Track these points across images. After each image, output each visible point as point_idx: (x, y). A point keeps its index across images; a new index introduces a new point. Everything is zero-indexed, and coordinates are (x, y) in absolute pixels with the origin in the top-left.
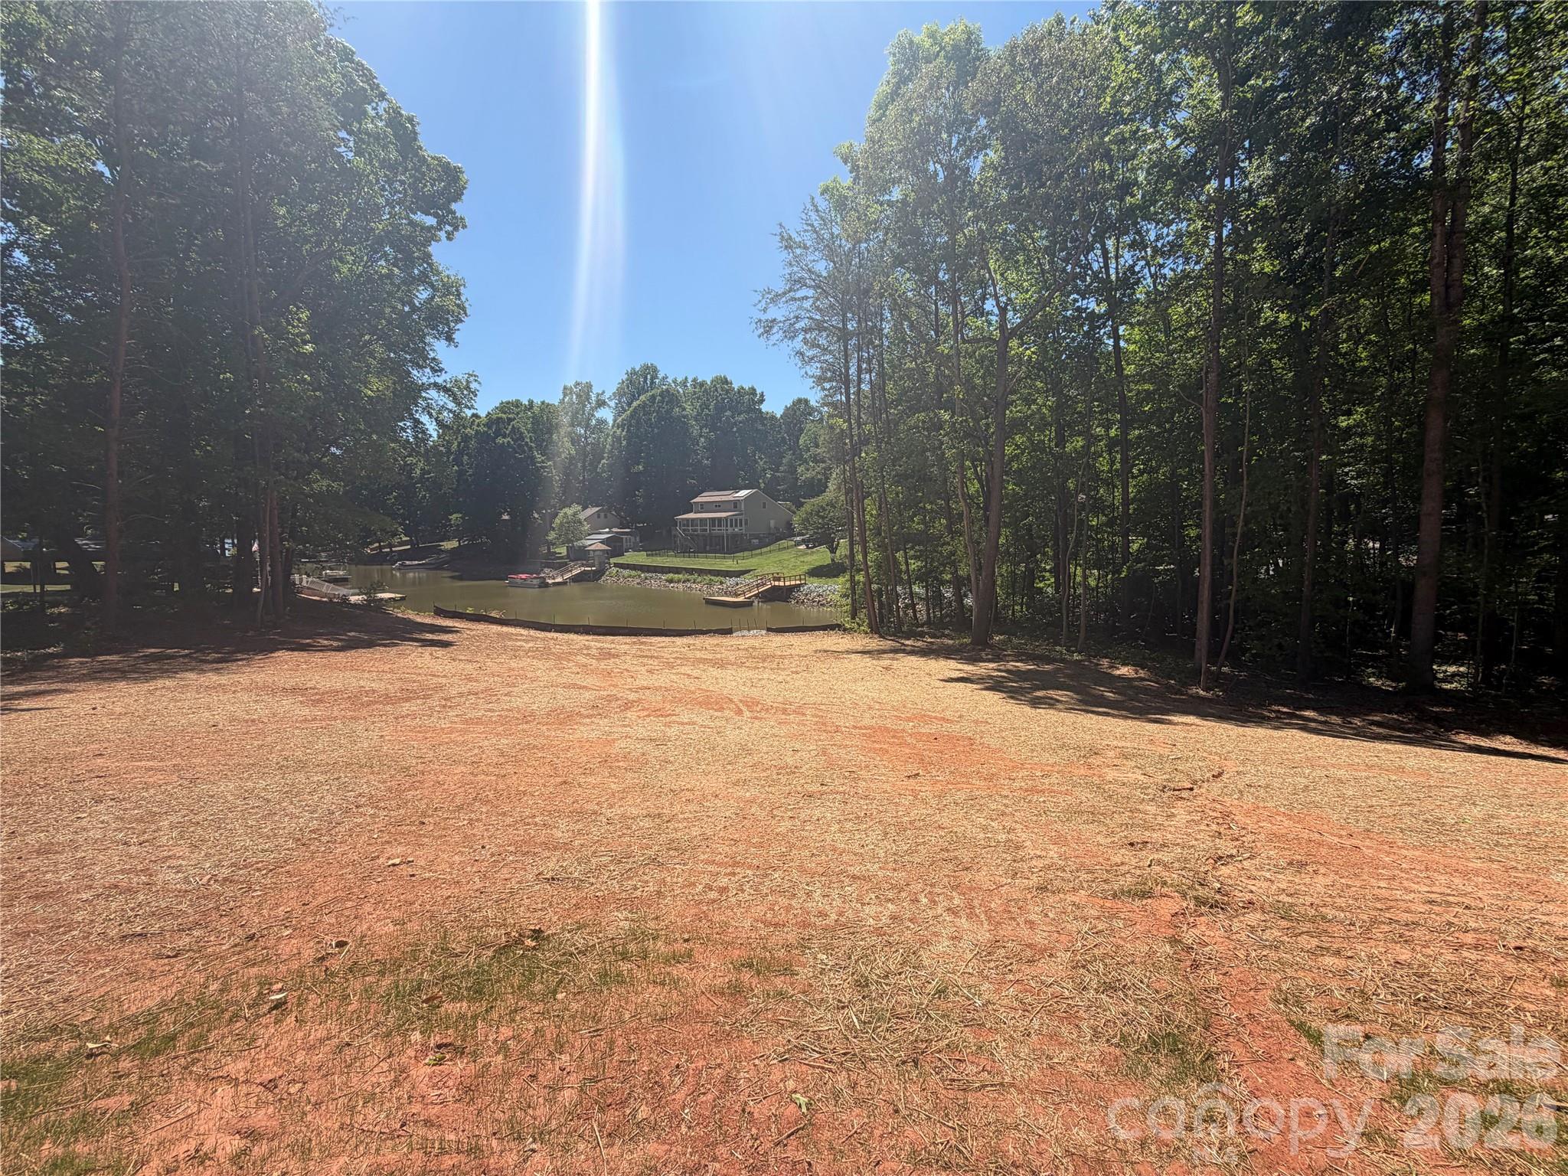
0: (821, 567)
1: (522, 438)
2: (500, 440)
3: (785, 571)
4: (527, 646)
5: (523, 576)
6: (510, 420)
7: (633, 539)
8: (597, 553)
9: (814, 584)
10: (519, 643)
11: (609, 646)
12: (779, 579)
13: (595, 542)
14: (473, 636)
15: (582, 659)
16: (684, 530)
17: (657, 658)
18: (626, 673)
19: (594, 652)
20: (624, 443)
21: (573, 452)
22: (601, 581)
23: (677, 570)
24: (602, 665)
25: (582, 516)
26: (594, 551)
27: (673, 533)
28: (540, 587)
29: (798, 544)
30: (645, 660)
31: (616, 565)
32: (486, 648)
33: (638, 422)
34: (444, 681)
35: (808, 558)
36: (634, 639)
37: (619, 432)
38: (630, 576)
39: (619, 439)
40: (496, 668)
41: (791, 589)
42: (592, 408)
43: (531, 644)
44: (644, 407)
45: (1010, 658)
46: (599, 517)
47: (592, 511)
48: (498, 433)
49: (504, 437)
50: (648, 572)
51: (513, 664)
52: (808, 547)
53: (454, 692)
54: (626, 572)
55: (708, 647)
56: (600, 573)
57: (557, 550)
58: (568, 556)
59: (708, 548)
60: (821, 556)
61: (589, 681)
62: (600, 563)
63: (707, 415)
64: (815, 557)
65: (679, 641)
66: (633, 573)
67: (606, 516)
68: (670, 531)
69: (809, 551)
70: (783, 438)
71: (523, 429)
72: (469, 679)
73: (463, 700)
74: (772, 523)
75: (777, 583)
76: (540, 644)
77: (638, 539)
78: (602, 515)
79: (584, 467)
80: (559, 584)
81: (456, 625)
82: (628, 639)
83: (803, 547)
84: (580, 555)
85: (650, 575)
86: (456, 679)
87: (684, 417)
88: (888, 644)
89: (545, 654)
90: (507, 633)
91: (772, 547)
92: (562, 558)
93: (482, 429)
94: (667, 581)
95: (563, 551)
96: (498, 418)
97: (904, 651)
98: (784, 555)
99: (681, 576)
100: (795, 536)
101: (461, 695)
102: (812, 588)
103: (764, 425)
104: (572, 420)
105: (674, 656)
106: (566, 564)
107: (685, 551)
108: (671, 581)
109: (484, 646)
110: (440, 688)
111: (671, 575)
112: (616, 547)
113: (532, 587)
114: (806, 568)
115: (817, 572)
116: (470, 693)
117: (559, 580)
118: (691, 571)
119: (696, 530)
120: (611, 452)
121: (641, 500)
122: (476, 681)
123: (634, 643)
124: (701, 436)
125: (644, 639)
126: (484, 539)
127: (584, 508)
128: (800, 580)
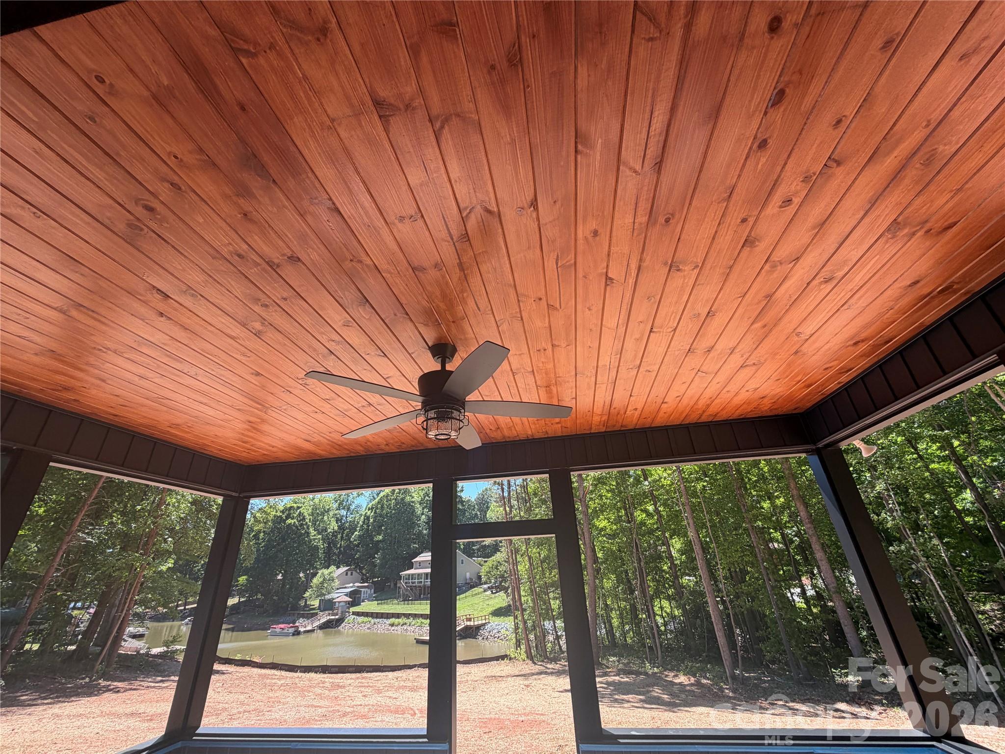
0: (501, 608)
1: (304, 519)
2: (289, 521)
3: (475, 613)
4: (280, 683)
5: (282, 626)
6: (299, 508)
7: (369, 591)
8: (341, 604)
9: (495, 621)
10: (274, 681)
11: (339, 681)
12: (470, 620)
13: (340, 596)
14: (242, 677)
15: (318, 691)
16: (406, 583)
17: (372, 687)
18: (347, 698)
19: (327, 685)
20: (371, 520)
21: (336, 528)
22: (340, 628)
23: (398, 616)
24: (332, 694)
25: (335, 575)
26: (339, 602)
27: (398, 585)
28: (293, 635)
29: (485, 591)
30: (363, 689)
31: (354, 613)
32: (251, 685)
33: (382, 507)
34: (227, 706)
35: (491, 602)
36: (358, 675)
37: (369, 512)
38: (363, 622)
39: (368, 518)
40: (259, 697)
41: (478, 628)
42: (353, 498)
43: (282, 682)
44: (387, 497)
45: (613, 674)
46: (347, 574)
47: (343, 569)
48: (288, 517)
49: (293, 519)
50: (377, 618)
51: (271, 694)
52: (492, 593)
53: (235, 711)
54: (361, 619)
55: (411, 678)
56: (340, 621)
57: (312, 603)
58: (319, 608)
59: (422, 596)
60: (501, 600)
61: (322, 703)
62: (342, 612)
63: (427, 500)
64: (496, 600)
65: (391, 675)
66: (366, 619)
67: (352, 574)
68: (396, 584)
69: (493, 596)
70: (476, 514)
71: (306, 514)
72: (242, 704)
73: (241, 715)
74: (468, 575)
75: (468, 623)
76: (289, 681)
77: (373, 590)
78: (349, 573)
79: (342, 537)
80: (308, 631)
81: (228, 669)
82: (354, 676)
83: (489, 592)
84: (328, 605)
85: (378, 620)
86: (234, 705)
87: (413, 502)
88: (537, 668)
89: (293, 687)
90: (265, 675)
91: (467, 594)
92: (314, 609)
93: (279, 514)
94: (390, 625)
95: (316, 603)
96: (291, 507)
97: (546, 673)
98: (476, 600)
99: (400, 620)
100: (482, 584)
101: (239, 713)
102: (494, 625)
103: (463, 505)
104: (339, 505)
105: (384, 685)
106: (317, 614)
107: (406, 599)
108: (392, 625)
109: (249, 683)
110: (225, 709)
111: (392, 620)
112: (355, 598)
113: (287, 635)
114: (491, 609)
115: (498, 613)
116: (245, 711)
117: (309, 628)
118: (407, 616)
119: (414, 583)
120: (362, 526)
121: (378, 561)
122: (248, 705)
123: (358, 678)
124: (423, 514)
125: (365, 675)
126: (259, 596)
127: (338, 567)
128: (485, 619)
